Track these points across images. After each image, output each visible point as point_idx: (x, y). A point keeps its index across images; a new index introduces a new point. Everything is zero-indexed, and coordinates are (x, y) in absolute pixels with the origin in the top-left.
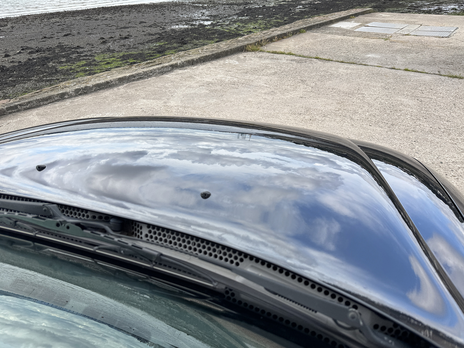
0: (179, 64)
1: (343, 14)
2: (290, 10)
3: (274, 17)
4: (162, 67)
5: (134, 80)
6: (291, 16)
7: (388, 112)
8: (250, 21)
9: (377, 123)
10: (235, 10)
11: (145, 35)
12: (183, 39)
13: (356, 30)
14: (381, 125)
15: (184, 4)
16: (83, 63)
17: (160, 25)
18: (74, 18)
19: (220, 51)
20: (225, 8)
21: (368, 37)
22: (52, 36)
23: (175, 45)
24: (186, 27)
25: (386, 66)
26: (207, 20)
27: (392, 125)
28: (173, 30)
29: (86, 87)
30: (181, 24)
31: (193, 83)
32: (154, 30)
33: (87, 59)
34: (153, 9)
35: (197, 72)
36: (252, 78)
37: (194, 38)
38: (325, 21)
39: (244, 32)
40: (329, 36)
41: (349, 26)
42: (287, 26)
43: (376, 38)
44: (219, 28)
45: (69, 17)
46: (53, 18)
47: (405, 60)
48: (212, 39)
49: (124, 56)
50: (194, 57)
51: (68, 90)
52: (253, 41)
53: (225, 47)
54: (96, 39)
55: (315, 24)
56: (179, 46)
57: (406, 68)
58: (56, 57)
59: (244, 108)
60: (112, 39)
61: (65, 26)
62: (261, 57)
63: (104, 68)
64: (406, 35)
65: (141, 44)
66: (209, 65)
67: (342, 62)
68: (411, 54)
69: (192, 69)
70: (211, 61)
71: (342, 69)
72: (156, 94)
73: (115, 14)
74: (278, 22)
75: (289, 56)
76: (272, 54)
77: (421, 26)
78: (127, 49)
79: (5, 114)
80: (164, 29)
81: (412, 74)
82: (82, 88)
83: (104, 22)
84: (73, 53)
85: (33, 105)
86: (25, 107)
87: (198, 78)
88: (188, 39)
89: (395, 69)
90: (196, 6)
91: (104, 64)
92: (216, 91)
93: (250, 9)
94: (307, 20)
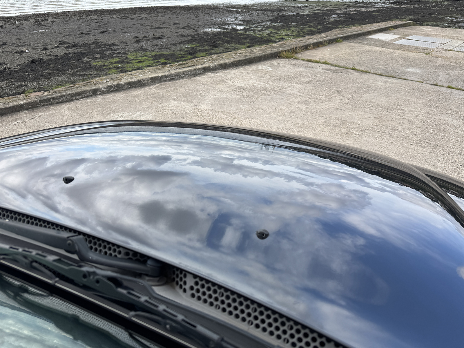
0: (211, 67)
1: (382, 25)
2: (325, 19)
3: (307, 25)
4: (195, 69)
5: (165, 81)
6: (325, 25)
7: (431, 131)
8: (282, 28)
9: (418, 143)
10: (268, 16)
11: (178, 36)
12: (214, 42)
13: (395, 43)
14: (424, 145)
15: (218, 8)
16: (116, 60)
17: (193, 27)
18: (111, 16)
19: (253, 56)
20: (258, 13)
21: (408, 50)
22: (89, 32)
23: (207, 48)
24: (219, 30)
25: (428, 82)
26: (240, 25)
27: (436, 145)
28: (205, 33)
29: (118, 84)
30: (214, 27)
31: (224, 88)
32: (187, 32)
33: (120, 57)
34: (187, 11)
35: (229, 76)
36: (285, 85)
37: (226, 42)
38: (362, 31)
39: (276, 38)
40: (367, 47)
41: (387, 38)
42: (323, 35)
43: (417, 52)
44: (251, 33)
45: (106, 15)
46: (92, 15)
47: (448, 77)
48: (244, 44)
49: (156, 55)
50: (227, 61)
51: (100, 86)
52: (287, 48)
53: (259, 53)
54: (131, 38)
55: (352, 34)
56: (210, 49)
57: (450, 85)
58: (90, 53)
59: (275, 116)
60: (146, 38)
61: (102, 24)
62: (295, 65)
63: (136, 67)
64: (449, 50)
65: (173, 44)
66: (241, 69)
67: (380, 75)
68: (455, 71)
69: (225, 73)
70: (244, 65)
71: (381, 82)
72: (186, 97)
73: (151, 14)
74: (311, 31)
75: (324, 66)
76: (307, 62)
78: (159, 49)
79: (37, 107)
80: (196, 31)
81: (456, 92)
82: (114, 85)
83: (139, 22)
84: (108, 50)
85: (66, 99)
86: (57, 100)
87: (230, 83)
88: (220, 42)
89: (437, 85)
90: (230, 10)
91: (136, 62)
92: (247, 96)
93: (284, 16)
94: (344, 30)
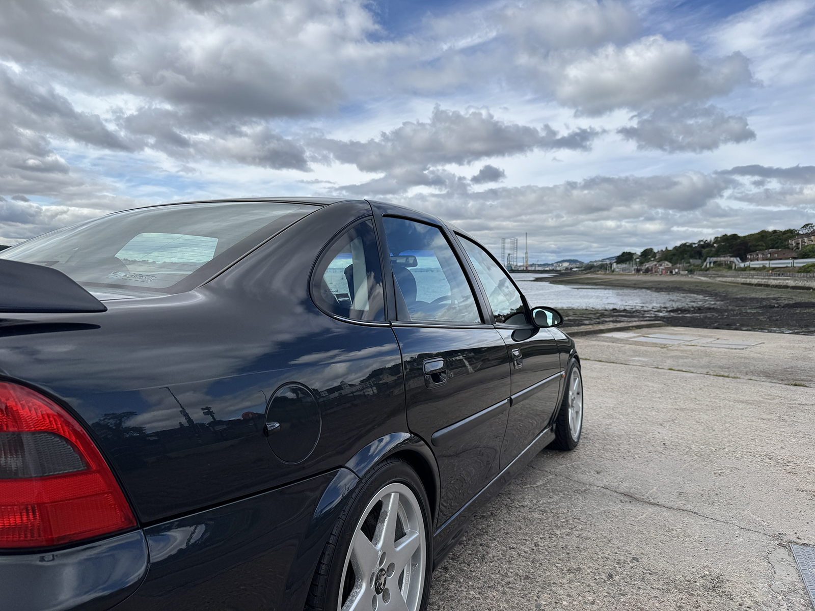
1: (621, 324)
13: (631, 340)
21: (643, 345)
25: (650, 366)
40: (594, 343)
41: (623, 336)
43: (652, 347)
57: (672, 368)
64: (691, 345)
67: (600, 361)
68: (685, 360)
77: (718, 340)
81: (674, 372)
89: (658, 368)
